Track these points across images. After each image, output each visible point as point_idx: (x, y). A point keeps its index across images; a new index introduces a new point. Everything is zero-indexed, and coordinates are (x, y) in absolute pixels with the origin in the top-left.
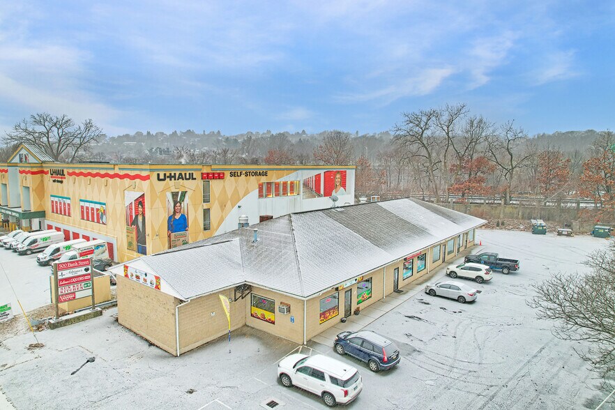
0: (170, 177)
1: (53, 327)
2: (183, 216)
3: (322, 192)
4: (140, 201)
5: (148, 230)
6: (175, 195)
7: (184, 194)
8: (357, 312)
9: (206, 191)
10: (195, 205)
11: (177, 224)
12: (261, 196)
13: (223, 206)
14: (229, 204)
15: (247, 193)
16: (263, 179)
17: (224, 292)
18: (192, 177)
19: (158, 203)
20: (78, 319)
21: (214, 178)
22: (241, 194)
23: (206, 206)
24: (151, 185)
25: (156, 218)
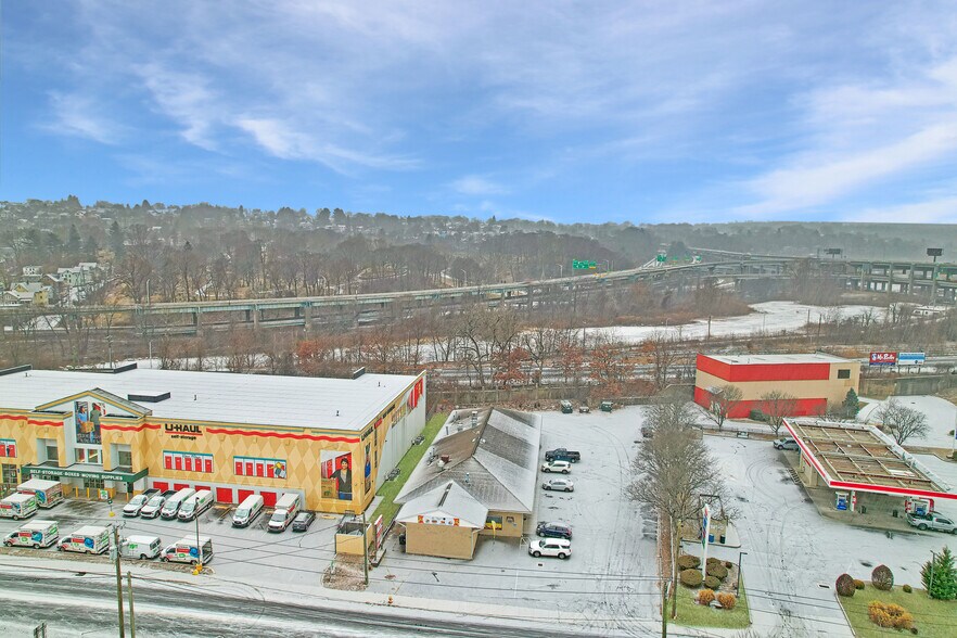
2: (369, 462)
3: (414, 405)
6: (366, 449)
7: (369, 445)
9: (376, 436)
11: (367, 469)
12: (392, 426)
13: (380, 446)
14: (382, 441)
15: (388, 426)
18: (372, 430)
21: (378, 425)
22: (386, 431)
23: (376, 449)
24: (360, 447)
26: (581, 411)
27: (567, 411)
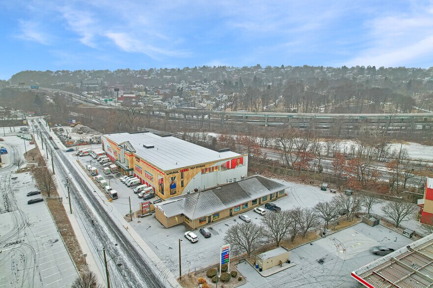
0: (171, 173)
1: (142, 217)
2: (175, 184)
3: (230, 167)
4: (162, 180)
5: (164, 189)
6: (172, 178)
7: (175, 177)
8: (213, 222)
9: (182, 175)
10: (178, 180)
11: (173, 186)
12: (202, 174)
13: (188, 179)
14: (190, 178)
15: (197, 173)
16: (203, 168)
17: (177, 216)
18: (177, 172)
19: (167, 181)
20: (147, 216)
21: (185, 171)
22: (195, 174)
23: (182, 180)
24: (165, 177)
25: (167, 185)
26: (331, 192)
27: (323, 189)
